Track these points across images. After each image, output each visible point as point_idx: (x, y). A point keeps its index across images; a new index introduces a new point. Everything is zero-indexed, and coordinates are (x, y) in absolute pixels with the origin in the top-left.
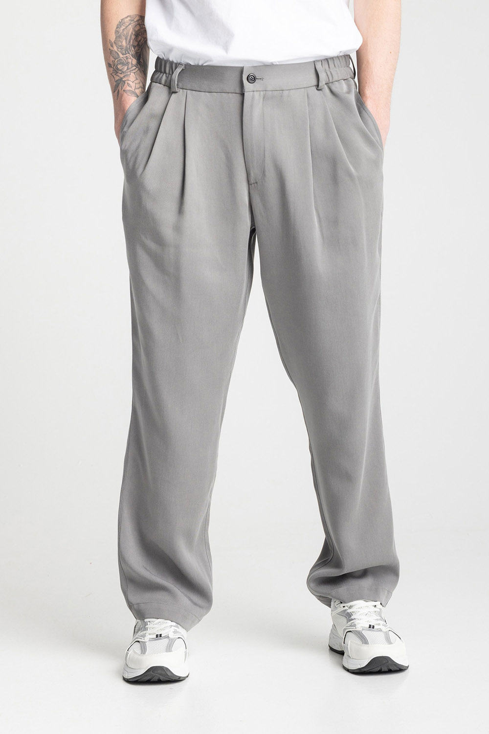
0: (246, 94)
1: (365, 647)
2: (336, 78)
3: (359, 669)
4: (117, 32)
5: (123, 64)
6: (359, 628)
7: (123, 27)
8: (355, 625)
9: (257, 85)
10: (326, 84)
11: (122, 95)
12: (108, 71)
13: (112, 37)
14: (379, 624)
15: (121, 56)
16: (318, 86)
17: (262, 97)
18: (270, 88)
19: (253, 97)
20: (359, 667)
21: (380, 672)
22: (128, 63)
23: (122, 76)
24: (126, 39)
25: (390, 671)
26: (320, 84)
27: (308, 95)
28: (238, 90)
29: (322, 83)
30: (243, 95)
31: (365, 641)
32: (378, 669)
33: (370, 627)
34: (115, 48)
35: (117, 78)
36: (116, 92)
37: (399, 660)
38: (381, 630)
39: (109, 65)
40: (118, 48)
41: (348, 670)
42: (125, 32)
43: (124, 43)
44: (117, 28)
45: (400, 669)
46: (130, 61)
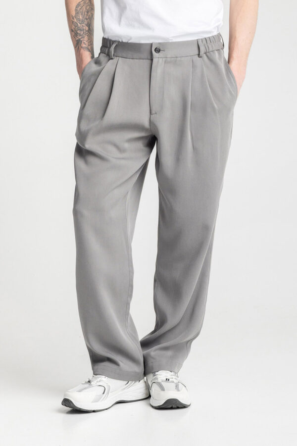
0: (154, 60)
1: (162, 393)
2: (211, 49)
3: (159, 406)
4: (76, 10)
5: (81, 30)
6: (159, 380)
7: (80, 7)
8: (157, 379)
9: (161, 54)
10: (205, 53)
11: (80, 50)
12: (71, 34)
13: (73, 13)
14: (172, 378)
15: (79, 25)
16: (199, 54)
17: (164, 62)
18: (169, 56)
19: (158, 61)
20: (159, 405)
21: (172, 408)
22: (84, 29)
23: (80, 37)
24: (82, 15)
25: (178, 408)
26: (200, 54)
27: (192, 61)
28: (149, 58)
29: (202, 53)
30: (152, 60)
31: (163, 389)
32: (170, 406)
33: (166, 380)
34: (75, 20)
35: (77, 39)
36: (77, 47)
37: (183, 401)
38: (173, 382)
39: (71, 31)
40: (77, 20)
41: (153, 407)
42: (81, 10)
43: (81, 17)
44: (76, 7)
45: (184, 407)
46: (85, 28)
